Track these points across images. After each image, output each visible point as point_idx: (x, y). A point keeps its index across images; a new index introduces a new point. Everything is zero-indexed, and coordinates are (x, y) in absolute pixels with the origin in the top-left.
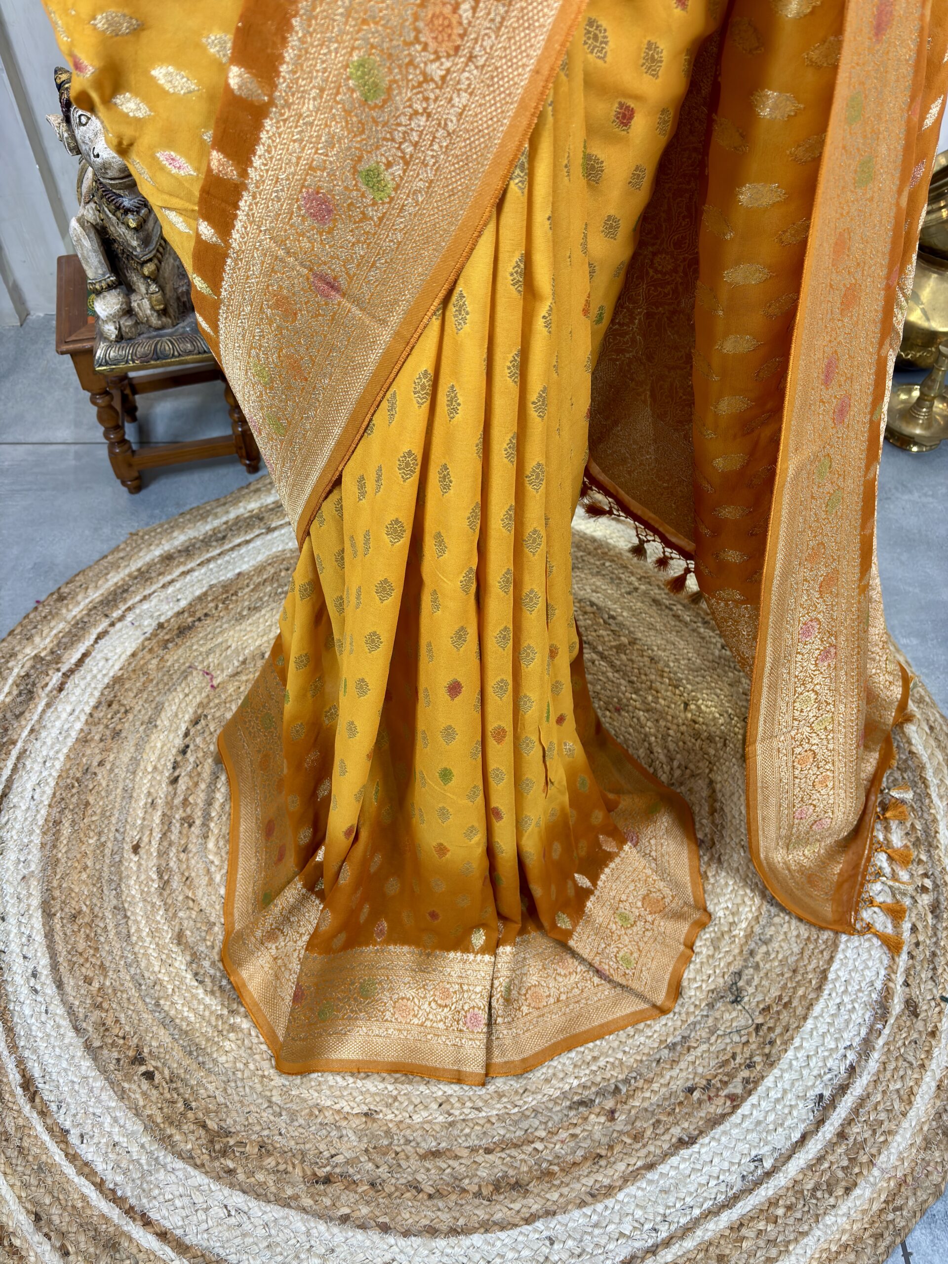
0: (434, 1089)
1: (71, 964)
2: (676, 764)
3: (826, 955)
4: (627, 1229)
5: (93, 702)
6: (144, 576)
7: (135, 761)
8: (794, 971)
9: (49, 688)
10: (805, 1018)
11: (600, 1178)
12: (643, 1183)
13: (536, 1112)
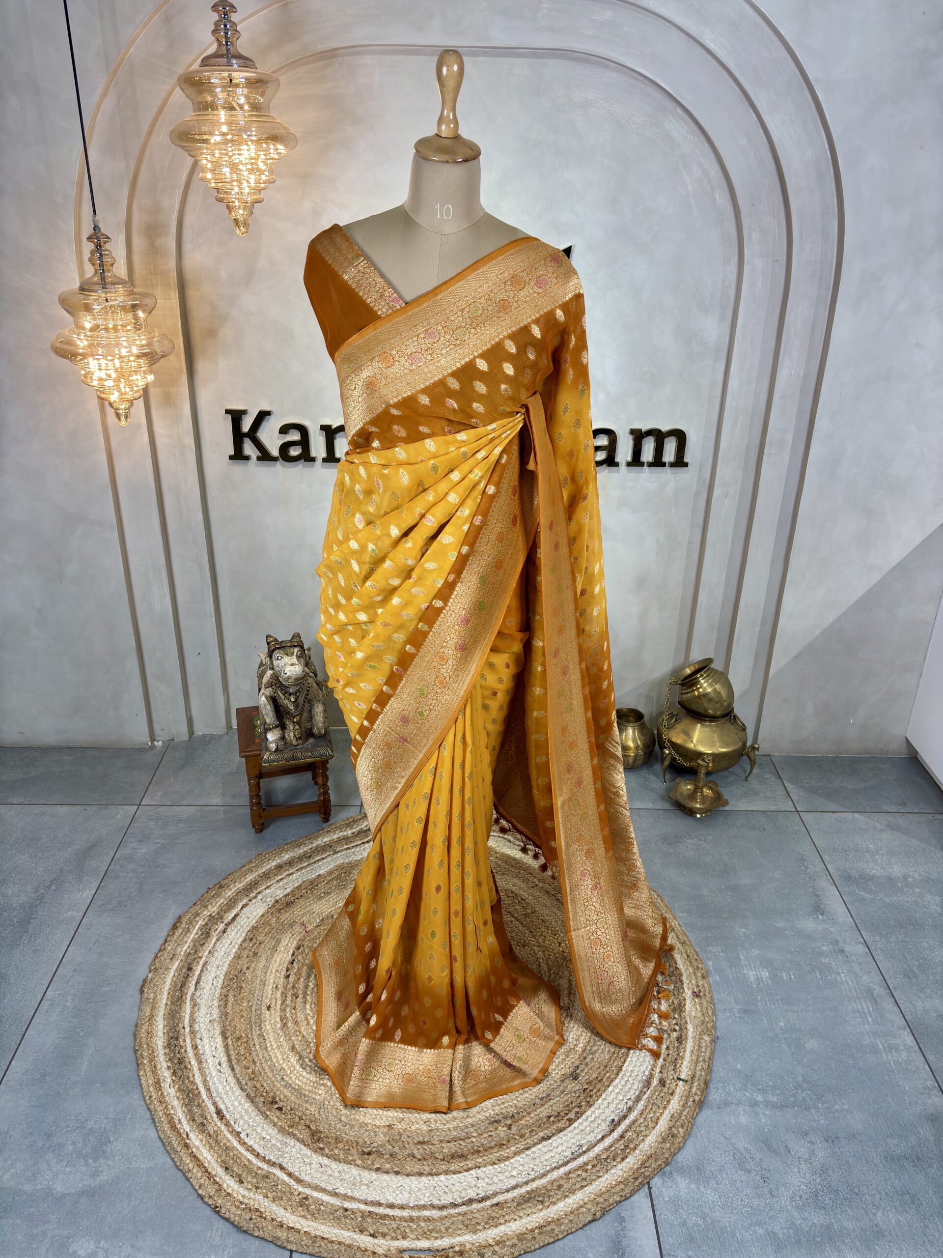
0: (422, 1116)
1: (238, 1061)
2: (552, 972)
3: (622, 1060)
4: (514, 1173)
5: (241, 939)
6: (266, 876)
7: (266, 968)
8: (606, 1067)
9: (218, 930)
10: (608, 1086)
11: (503, 1153)
12: (524, 1155)
13: (473, 1126)
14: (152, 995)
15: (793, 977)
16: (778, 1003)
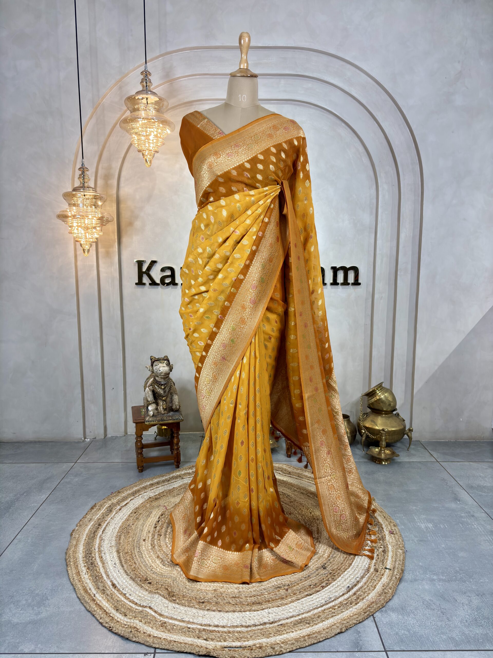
0: (234, 585)
1: (126, 563)
2: (307, 524)
3: (351, 561)
4: (291, 610)
5: (129, 513)
6: (145, 488)
7: (143, 525)
8: (342, 564)
9: (116, 509)
10: (344, 572)
11: (284, 602)
12: (296, 603)
13: (265, 589)
14: (77, 536)
15: (446, 526)
16: (440, 538)
